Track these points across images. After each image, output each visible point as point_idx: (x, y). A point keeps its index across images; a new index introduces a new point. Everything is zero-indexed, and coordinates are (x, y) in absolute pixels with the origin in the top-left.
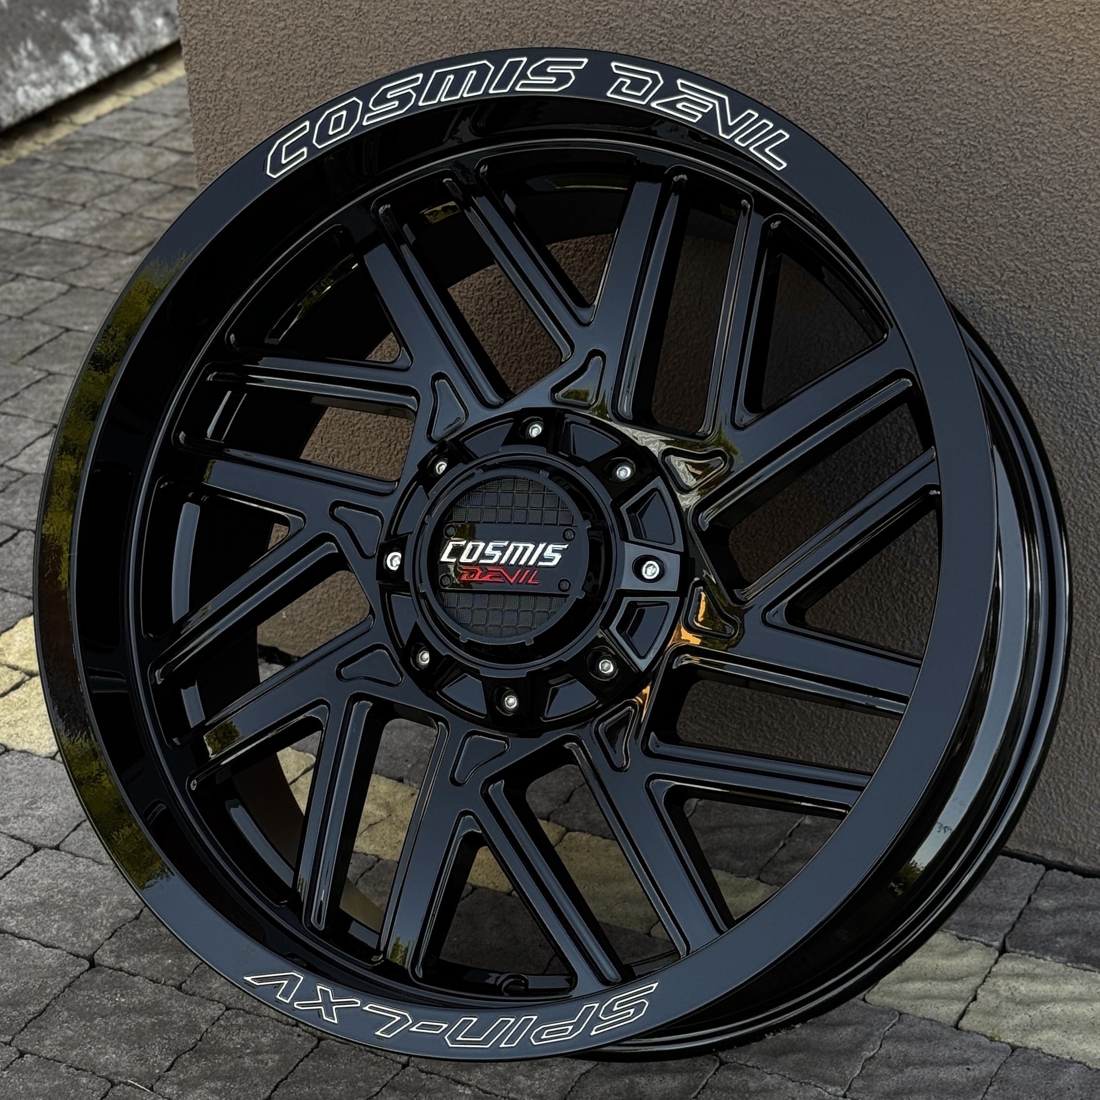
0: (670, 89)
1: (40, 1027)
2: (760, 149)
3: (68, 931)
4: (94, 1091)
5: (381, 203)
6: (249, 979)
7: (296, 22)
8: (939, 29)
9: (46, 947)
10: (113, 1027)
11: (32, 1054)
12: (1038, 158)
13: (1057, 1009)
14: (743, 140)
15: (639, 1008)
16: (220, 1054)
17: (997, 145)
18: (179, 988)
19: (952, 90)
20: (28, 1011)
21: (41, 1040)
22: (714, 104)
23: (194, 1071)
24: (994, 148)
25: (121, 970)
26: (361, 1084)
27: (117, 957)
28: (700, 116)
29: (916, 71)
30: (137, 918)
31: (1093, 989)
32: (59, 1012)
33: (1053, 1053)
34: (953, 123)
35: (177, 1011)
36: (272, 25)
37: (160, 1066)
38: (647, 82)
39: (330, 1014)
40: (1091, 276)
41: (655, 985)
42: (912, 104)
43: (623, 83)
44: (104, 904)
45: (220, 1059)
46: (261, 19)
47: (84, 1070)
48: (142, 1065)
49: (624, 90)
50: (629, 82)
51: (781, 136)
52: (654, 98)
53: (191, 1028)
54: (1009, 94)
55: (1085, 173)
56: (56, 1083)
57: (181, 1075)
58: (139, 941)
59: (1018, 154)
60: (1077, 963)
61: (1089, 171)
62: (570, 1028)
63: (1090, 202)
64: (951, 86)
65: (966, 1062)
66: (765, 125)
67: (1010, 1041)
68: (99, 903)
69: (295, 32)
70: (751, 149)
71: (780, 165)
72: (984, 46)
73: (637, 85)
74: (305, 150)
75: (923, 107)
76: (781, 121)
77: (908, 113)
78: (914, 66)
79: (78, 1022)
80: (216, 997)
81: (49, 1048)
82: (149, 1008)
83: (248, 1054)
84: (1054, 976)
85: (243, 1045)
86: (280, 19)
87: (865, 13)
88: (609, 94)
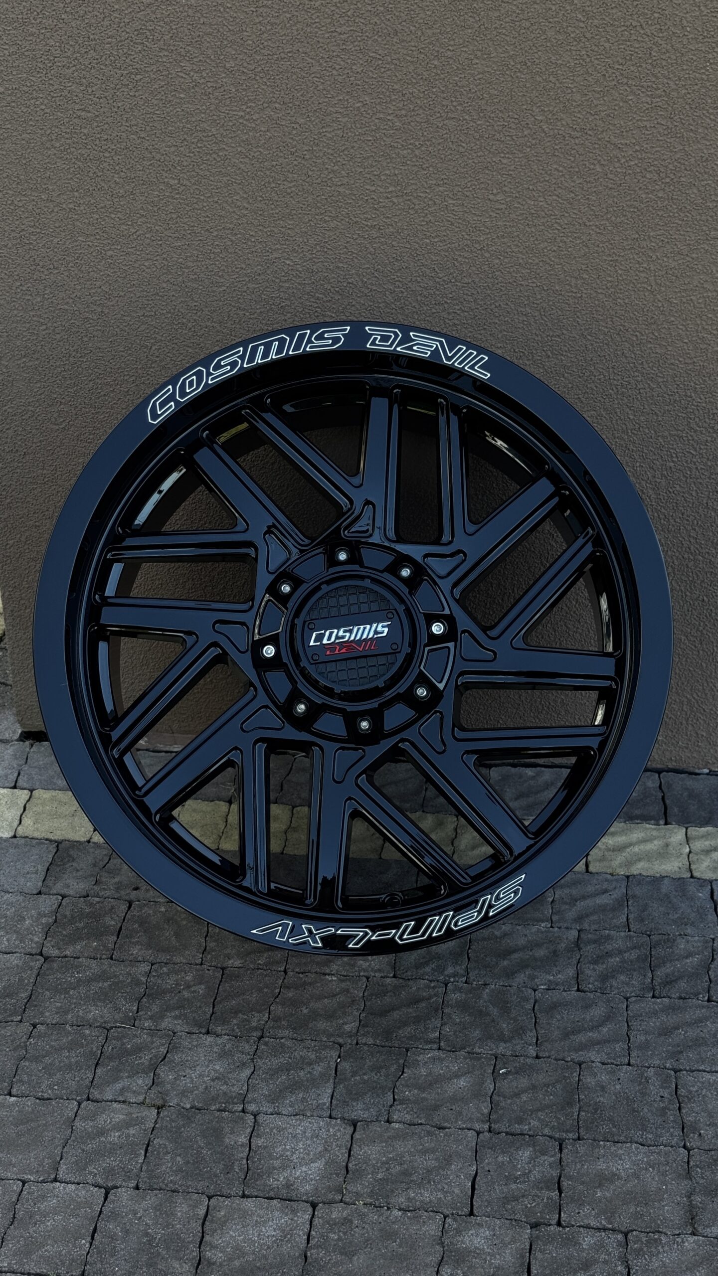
0: (406, 339)
1: (36, 1006)
2: (472, 367)
3: (15, 940)
4: (98, 1037)
5: (204, 431)
6: (254, 931)
7: (55, 324)
8: (498, 286)
9: (9, 953)
10: (84, 994)
11: (42, 1024)
12: (562, 355)
13: (636, 849)
14: (460, 363)
15: (516, 893)
16: (165, 993)
17: (536, 350)
18: (111, 958)
19: (507, 321)
20: (22, 997)
21: (42, 1013)
22: (437, 345)
23: (155, 1008)
24: (534, 352)
25: (66, 957)
26: (266, 990)
27: (59, 949)
28: (429, 353)
29: (484, 312)
30: (56, 921)
31: (648, 833)
32: (43, 993)
33: (649, 874)
34: (509, 340)
35: (121, 974)
36: (37, 328)
37: (131, 1011)
38: (391, 336)
39: (315, 942)
40: (597, 419)
41: (523, 876)
42: (482, 332)
43: (375, 339)
44: (28, 918)
45: (168, 996)
46: (28, 325)
47: (83, 1025)
48: (119, 1013)
49: (377, 342)
50: (379, 337)
51: (483, 359)
52: (398, 346)
53: (137, 982)
54: (543, 319)
55: (592, 360)
56: (70, 1038)
57: (149, 1013)
58: (66, 936)
59: (549, 353)
60: (632, 820)
61: (594, 358)
62: (476, 914)
63: (595, 376)
64: (506, 319)
65: (605, 891)
66: (471, 354)
67: (622, 873)
68: (24, 918)
69: (54, 330)
70: (466, 368)
71: (486, 375)
72: (526, 294)
73: (385, 339)
74: (172, 403)
75: (489, 333)
76: (481, 350)
77: (480, 337)
78: (483, 310)
79: (60, 996)
80: (140, 959)
81: (50, 1016)
82: (100, 976)
83: (183, 989)
84: (623, 831)
85: (176, 985)
86: (42, 324)
87: (451, 282)
88: (368, 346)
